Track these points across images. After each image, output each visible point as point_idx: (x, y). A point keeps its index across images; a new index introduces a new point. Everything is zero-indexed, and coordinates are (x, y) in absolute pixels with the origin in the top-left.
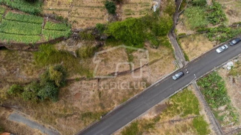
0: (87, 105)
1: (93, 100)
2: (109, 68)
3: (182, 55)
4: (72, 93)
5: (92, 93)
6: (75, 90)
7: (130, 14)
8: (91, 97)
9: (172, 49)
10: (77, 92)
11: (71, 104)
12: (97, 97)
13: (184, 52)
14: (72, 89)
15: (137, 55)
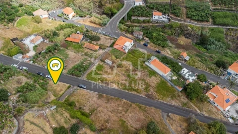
0: (137, 113)
1: (133, 111)
2: (109, 116)
3: (68, 90)
4: (141, 124)
5: (130, 115)
6: (137, 124)
7: (68, 119)
8: (133, 114)
9: (68, 97)
10: (137, 123)
11: (145, 120)
12: (129, 111)
13: (66, 91)
14: (139, 126)
15: (87, 110)
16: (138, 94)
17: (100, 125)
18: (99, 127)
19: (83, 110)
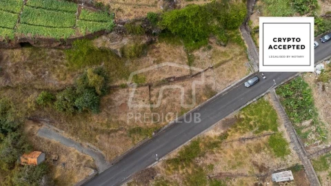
1: (143, 113)
2: (164, 72)
4: (117, 104)
6: (121, 99)
8: (140, 109)
10: (122, 102)
11: (116, 117)
14: (116, 99)
15: (200, 54)
16: (166, 158)
17: (161, 50)
18: (159, 47)
19: (204, 50)
